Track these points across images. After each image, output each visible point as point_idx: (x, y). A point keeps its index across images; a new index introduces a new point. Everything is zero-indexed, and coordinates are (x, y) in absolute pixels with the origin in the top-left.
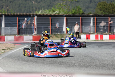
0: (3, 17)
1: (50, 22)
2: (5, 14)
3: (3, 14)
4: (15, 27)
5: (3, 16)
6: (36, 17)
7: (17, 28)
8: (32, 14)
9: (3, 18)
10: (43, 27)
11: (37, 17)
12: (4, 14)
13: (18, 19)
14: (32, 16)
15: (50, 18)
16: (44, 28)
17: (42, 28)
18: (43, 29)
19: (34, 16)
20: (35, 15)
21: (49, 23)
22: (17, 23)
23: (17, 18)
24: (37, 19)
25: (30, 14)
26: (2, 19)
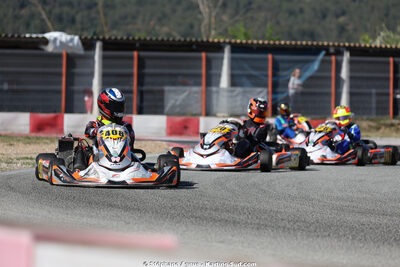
0: (223, 52)
1: (391, 75)
2: (233, 41)
3: (227, 40)
4: (259, 89)
5: (227, 50)
6: (346, 56)
7: (265, 90)
8: (331, 44)
9: (227, 54)
10: (374, 91)
11: (351, 55)
12: (230, 43)
13: (273, 60)
14: (332, 50)
15: (391, 59)
16: (378, 94)
17: (370, 94)
18: (374, 99)
19: (339, 52)
20: (344, 46)
21: (388, 79)
22: (267, 76)
23: (270, 56)
24: (351, 62)
25: (326, 44)
26: (222, 58)
